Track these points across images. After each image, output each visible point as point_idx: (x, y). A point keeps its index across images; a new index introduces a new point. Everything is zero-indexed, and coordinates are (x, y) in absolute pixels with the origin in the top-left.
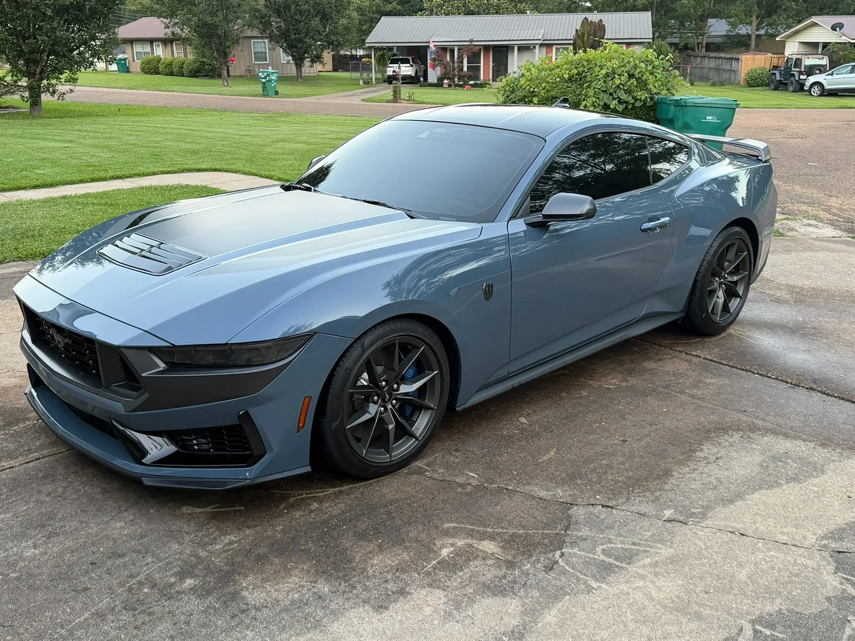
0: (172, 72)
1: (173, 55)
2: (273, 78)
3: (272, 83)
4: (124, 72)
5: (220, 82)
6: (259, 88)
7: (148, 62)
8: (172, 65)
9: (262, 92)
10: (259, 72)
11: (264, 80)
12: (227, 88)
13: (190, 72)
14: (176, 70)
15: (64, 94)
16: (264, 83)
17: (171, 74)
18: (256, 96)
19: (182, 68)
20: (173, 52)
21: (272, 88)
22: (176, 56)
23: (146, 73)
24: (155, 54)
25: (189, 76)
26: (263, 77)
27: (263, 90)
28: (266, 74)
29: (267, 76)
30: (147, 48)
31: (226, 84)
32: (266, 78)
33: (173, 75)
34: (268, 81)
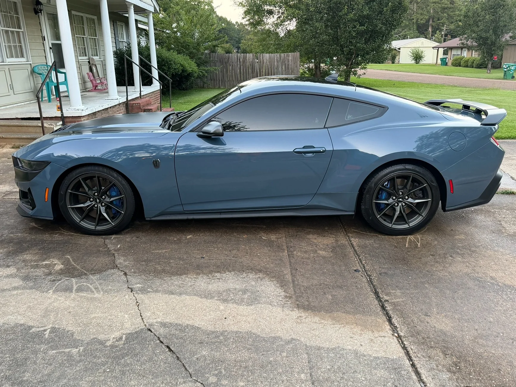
0: (467, 65)
1: (472, 55)
2: (512, 68)
3: (511, 71)
4: (444, 65)
5: (486, 70)
6: (502, 75)
7: (456, 60)
8: (468, 61)
9: (503, 77)
10: (504, 65)
11: (506, 70)
12: (489, 74)
13: (477, 65)
14: (469, 64)
15: (360, 75)
16: (505, 71)
17: (467, 66)
18: (499, 79)
19: (473, 63)
20: (472, 54)
21: (510, 74)
22: (473, 56)
23: (454, 66)
24: (462, 56)
25: (476, 68)
26: (505, 67)
27: (504, 75)
28: (508, 66)
29: (508, 67)
30: (459, 52)
31: (489, 72)
32: (507, 68)
33: (468, 67)
34: (508, 70)
